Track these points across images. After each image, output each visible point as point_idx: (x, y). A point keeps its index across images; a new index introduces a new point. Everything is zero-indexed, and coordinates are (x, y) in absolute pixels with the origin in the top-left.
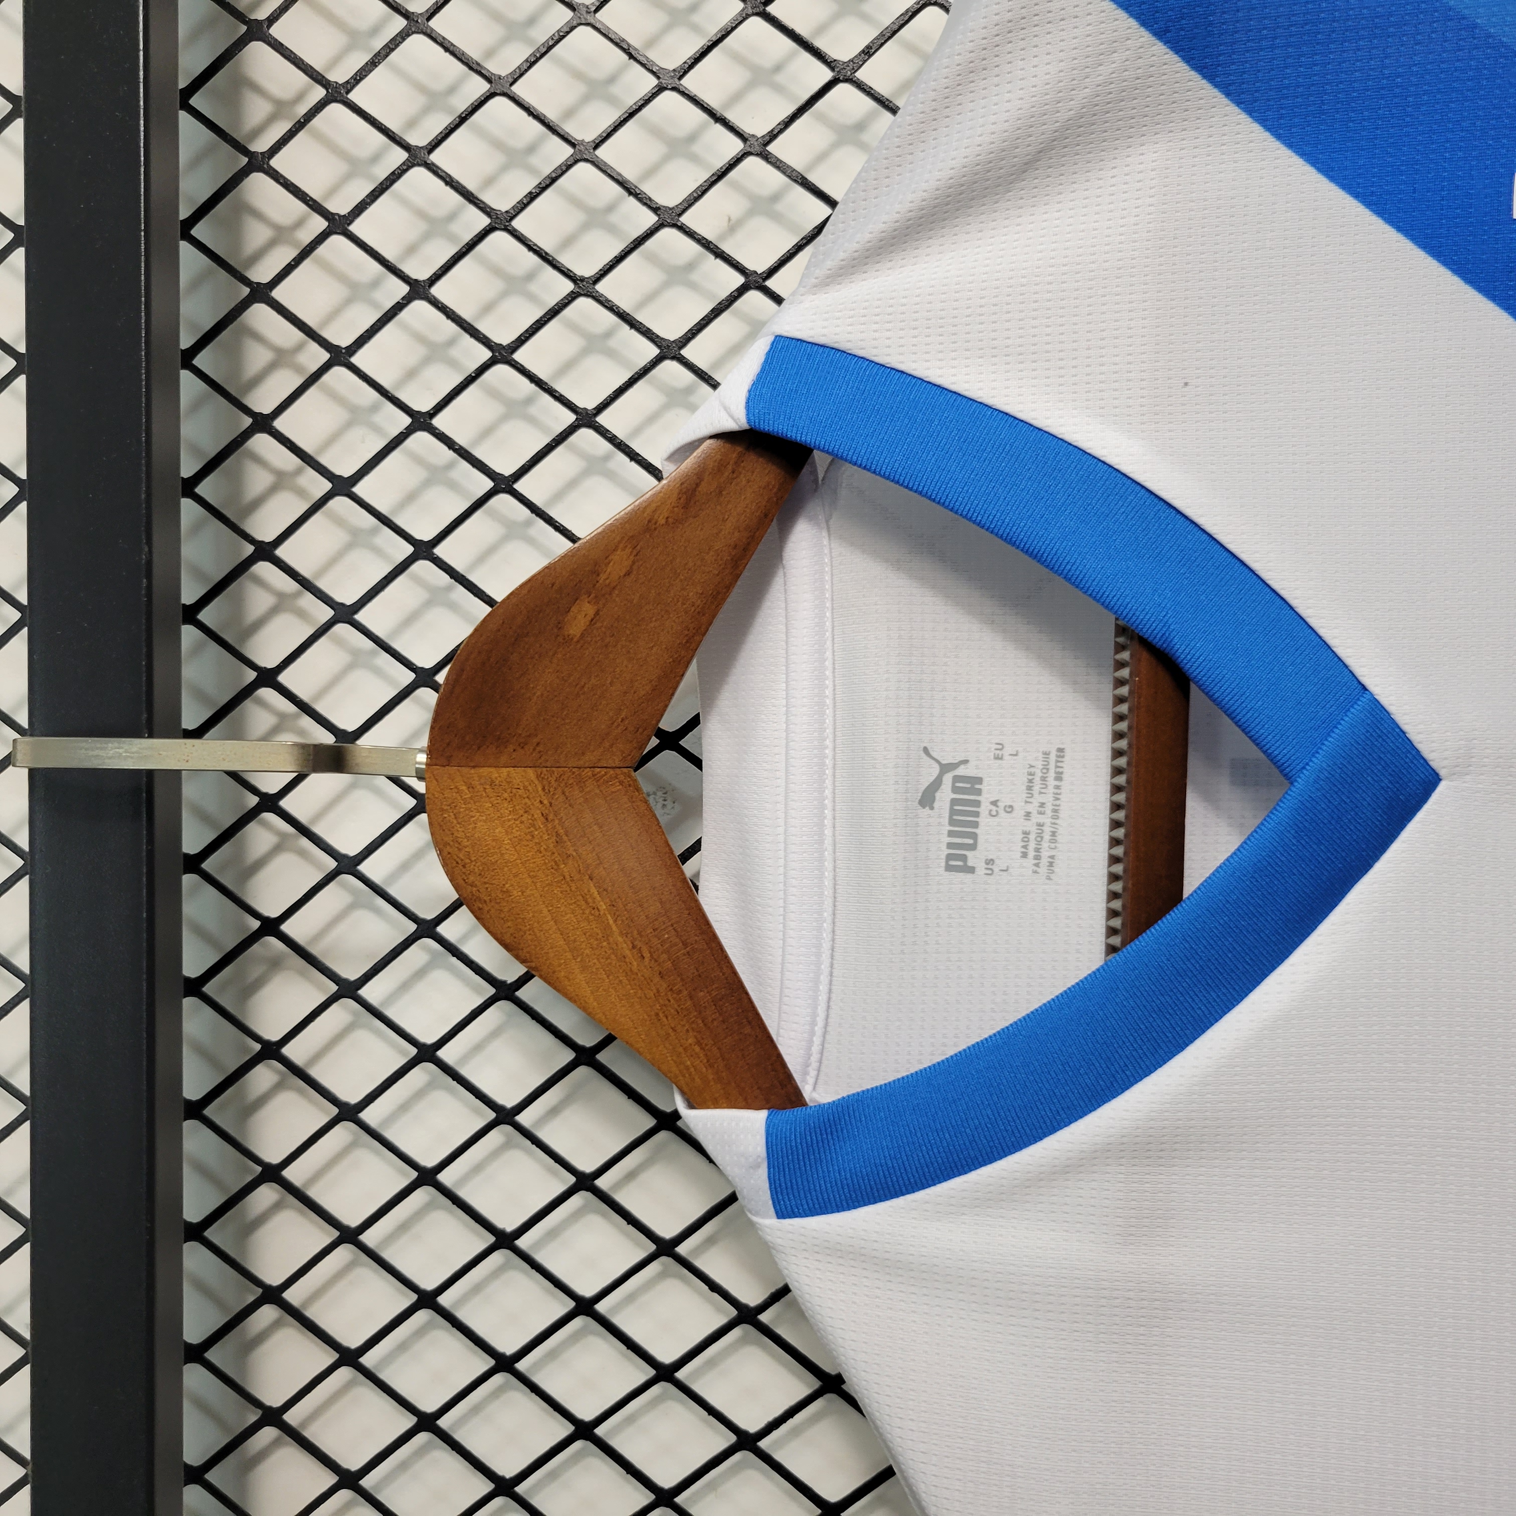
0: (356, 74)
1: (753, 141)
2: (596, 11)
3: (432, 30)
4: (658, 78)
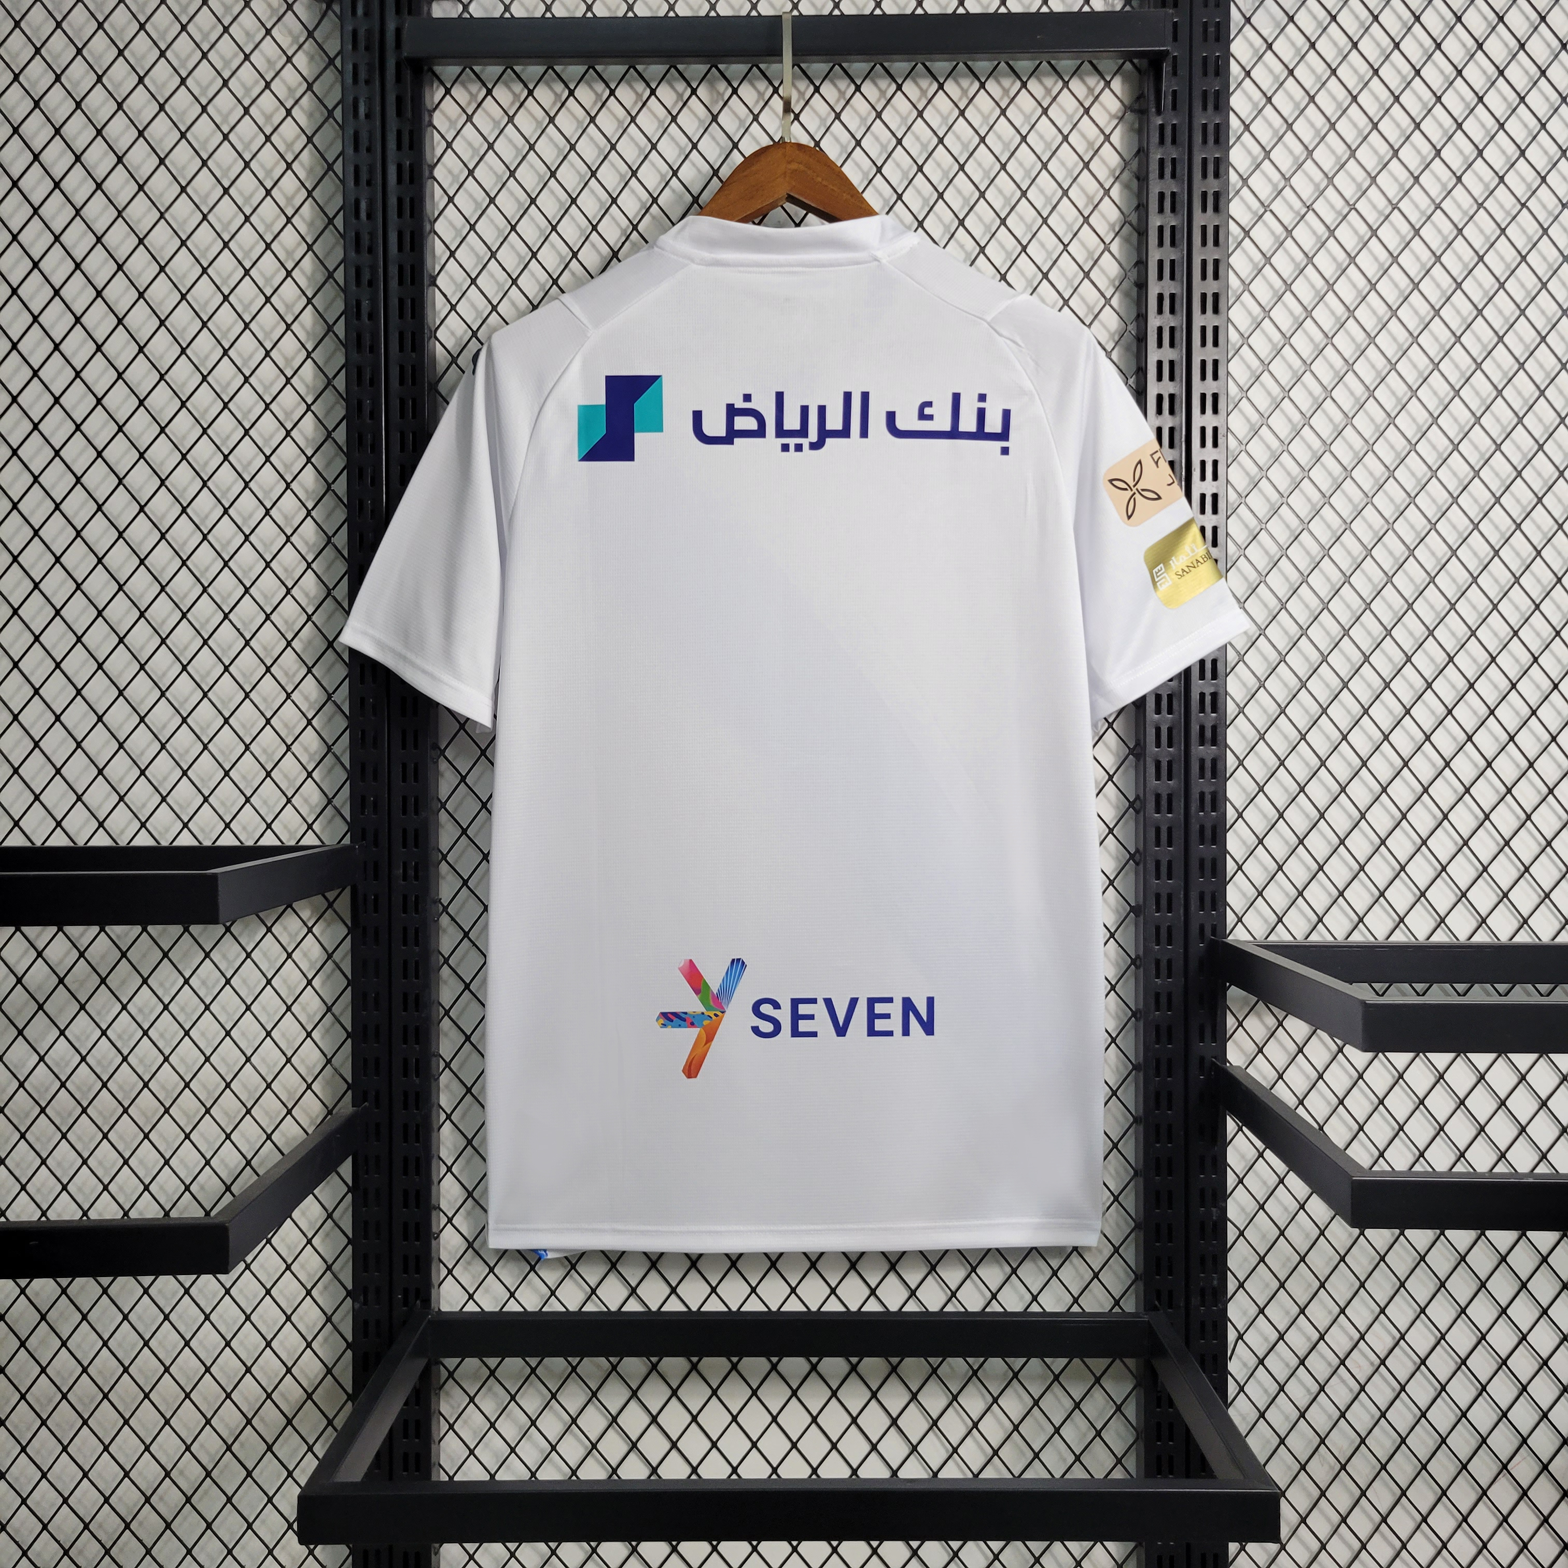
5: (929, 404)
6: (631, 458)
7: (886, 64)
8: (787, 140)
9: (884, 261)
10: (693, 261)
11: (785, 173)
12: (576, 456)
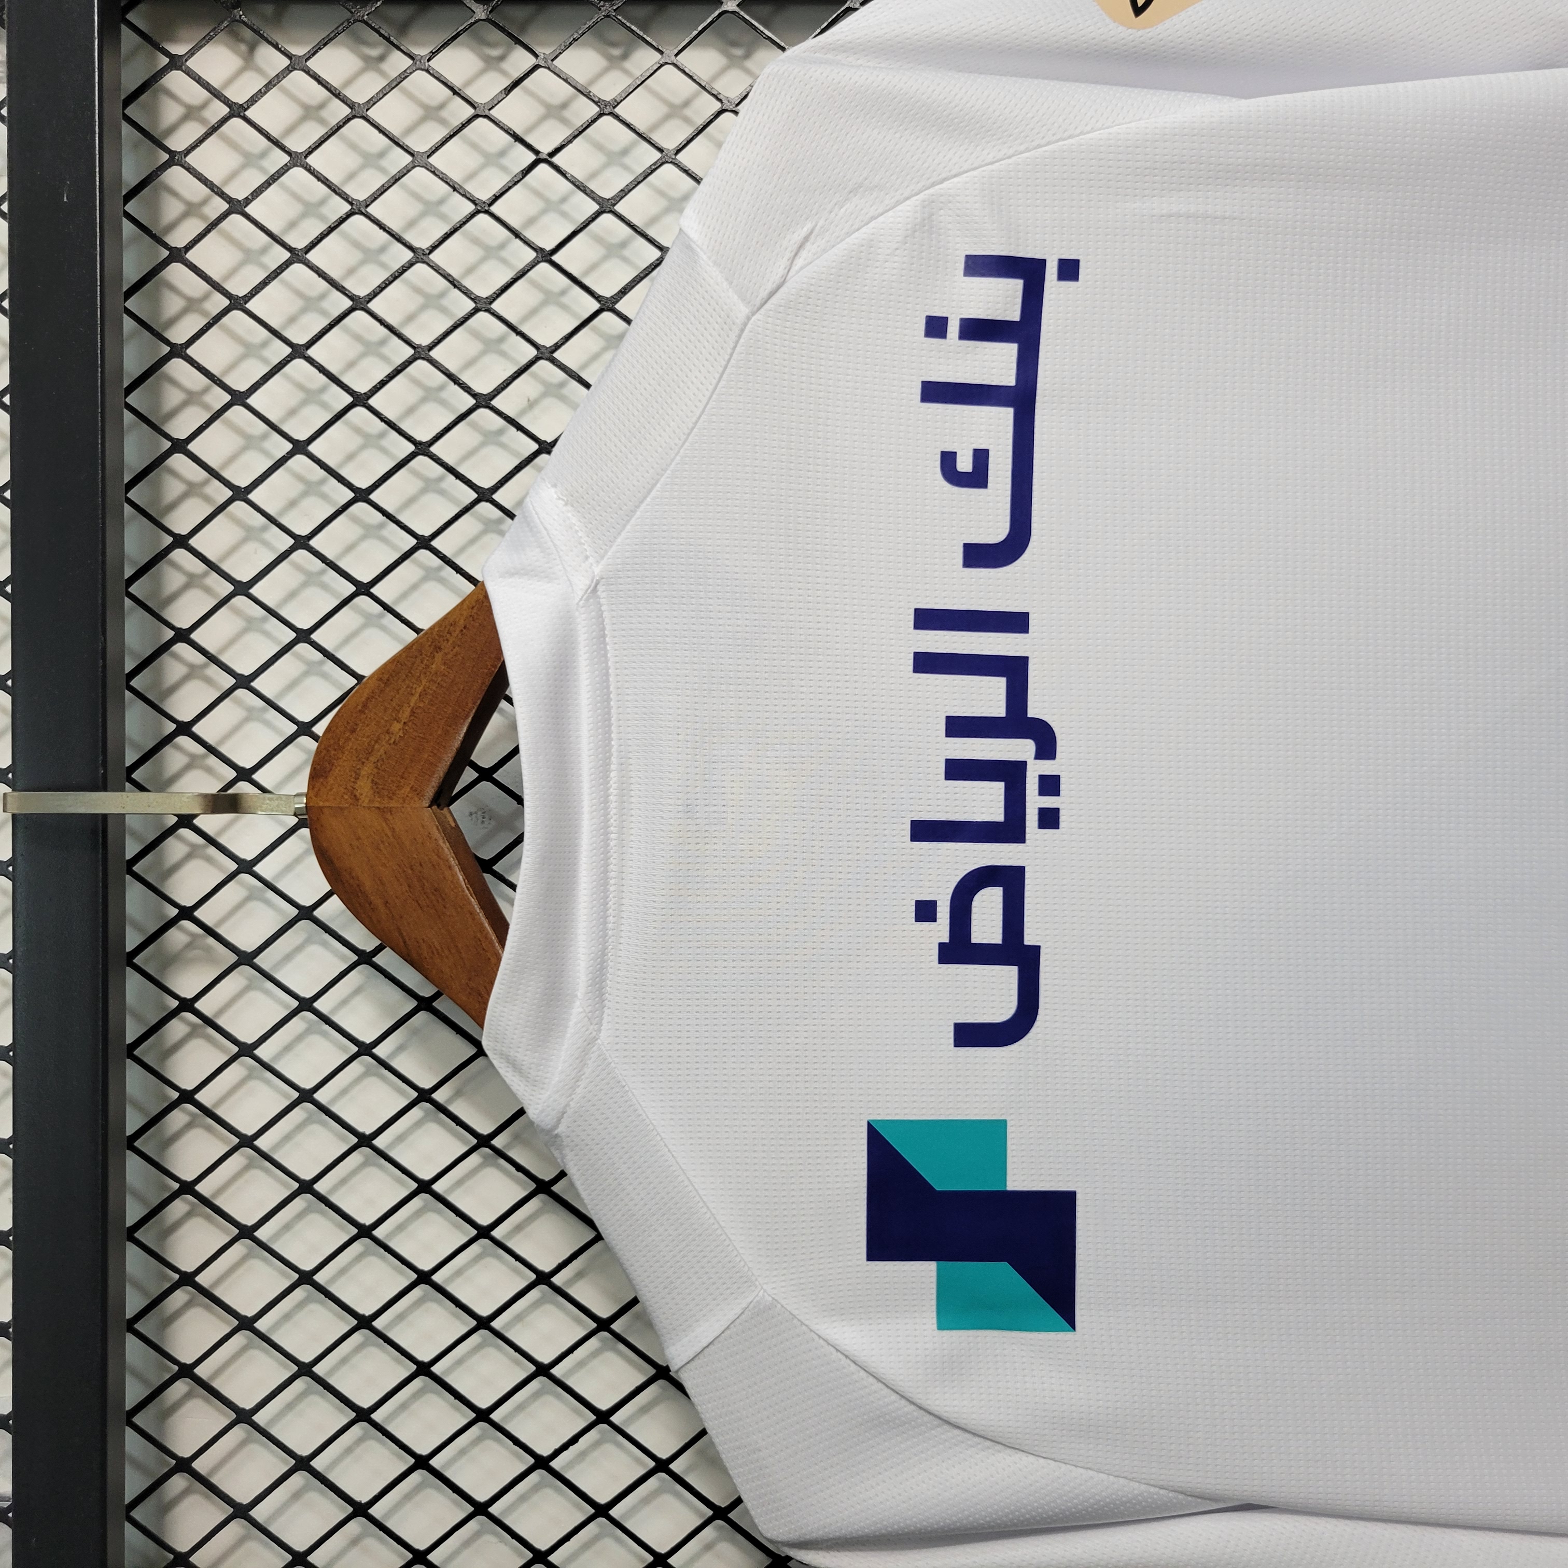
0: (252, 290)
1: (543, 350)
2: (430, 253)
3: (309, 261)
4: (475, 303)
5: (948, 459)
6: (1070, 1197)
7: (128, 572)
8: (301, 803)
9: (597, 570)
10: (591, 1041)
11: (382, 811)
12: (1064, 1337)
